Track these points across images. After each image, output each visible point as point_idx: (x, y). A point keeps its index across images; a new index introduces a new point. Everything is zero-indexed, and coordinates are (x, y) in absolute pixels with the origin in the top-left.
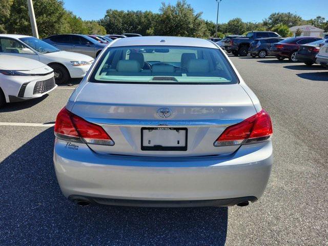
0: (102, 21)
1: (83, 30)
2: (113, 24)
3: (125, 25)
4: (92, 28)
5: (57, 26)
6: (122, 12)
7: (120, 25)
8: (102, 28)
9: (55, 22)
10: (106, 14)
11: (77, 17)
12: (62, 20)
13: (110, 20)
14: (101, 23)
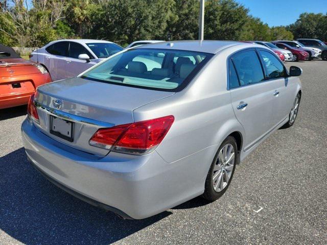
0: (292, 26)
1: (267, 36)
2: (304, 29)
3: (320, 30)
4: (277, 34)
5: (237, 32)
6: (319, 15)
7: (313, 30)
8: (289, 33)
9: (237, 29)
10: (299, 19)
11: (264, 24)
12: (244, 27)
13: (302, 25)
14: (290, 28)
